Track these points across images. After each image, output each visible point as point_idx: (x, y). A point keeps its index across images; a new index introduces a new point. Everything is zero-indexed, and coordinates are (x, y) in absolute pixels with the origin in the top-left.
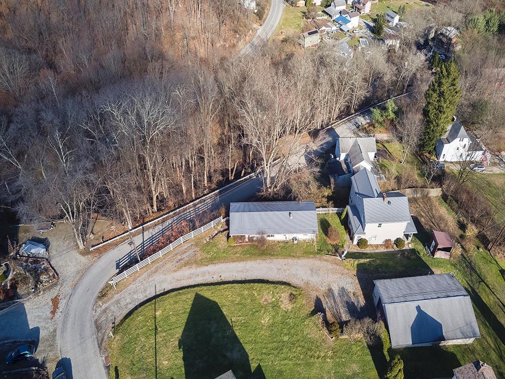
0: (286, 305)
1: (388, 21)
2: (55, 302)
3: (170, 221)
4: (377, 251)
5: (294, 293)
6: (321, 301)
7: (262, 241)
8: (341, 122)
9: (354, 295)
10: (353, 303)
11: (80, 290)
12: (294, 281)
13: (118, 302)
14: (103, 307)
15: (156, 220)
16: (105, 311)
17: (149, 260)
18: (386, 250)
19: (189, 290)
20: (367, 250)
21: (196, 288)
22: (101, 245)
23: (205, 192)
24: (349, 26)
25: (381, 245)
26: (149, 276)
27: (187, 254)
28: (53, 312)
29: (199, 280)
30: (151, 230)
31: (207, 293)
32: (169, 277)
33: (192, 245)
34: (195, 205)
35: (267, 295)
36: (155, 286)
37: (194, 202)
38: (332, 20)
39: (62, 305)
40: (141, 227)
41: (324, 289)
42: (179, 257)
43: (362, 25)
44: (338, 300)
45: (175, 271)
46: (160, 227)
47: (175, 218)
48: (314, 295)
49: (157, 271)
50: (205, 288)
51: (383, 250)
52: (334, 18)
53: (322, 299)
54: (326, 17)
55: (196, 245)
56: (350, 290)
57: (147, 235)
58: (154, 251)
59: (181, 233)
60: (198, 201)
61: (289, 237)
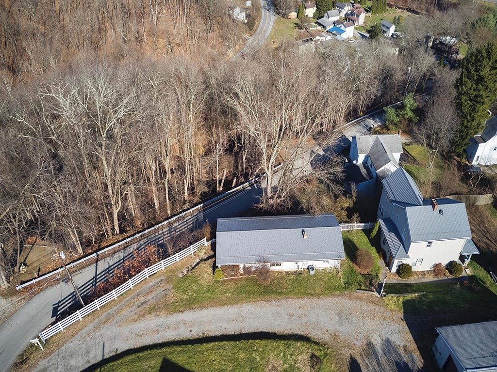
1: (384, 32)
3: (135, 246)
4: (424, 280)
5: (317, 354)
6: (358, 365)
7: (263, 273)
8: (349, 125)
9: (405, 350)
10: (406, 364)
15: (117, 245)
17: (97, 304)
18: (436, 279)
19: (154, 351)
20: (412, 280)
21: (164, 350)
22: (34, 281)
23: (185, 207)
24: (344, 36)
25: (428, 272)
26: (97, 328)
27: (154, 294)
29: (170, 335)
30: (108, 259)
31: (179, 357)
32: (125, 330)
33: (162, 280)
34: (170, 224)
35: (274, 359)
36: (104, 344)
37: (170, 220)
38: (325, 31)
40: (95, 255)
41: (360, 344)
42: (142, 299)
43: (357, 36)
44: (383, 360)
45: (135, 321)
46: (121, 255)
47: (142, 242)
49: (107, 321)
50: (179, 349)
51: (431, 278)
52: (328, 29)
53: (360, 361)
54: (319, 28)
55: (168, 280)
56: (398, 343)
57: (102, 266)
58: (106, 290)
59: (147, 263)
60: (174, 218)
61: (303, 265)
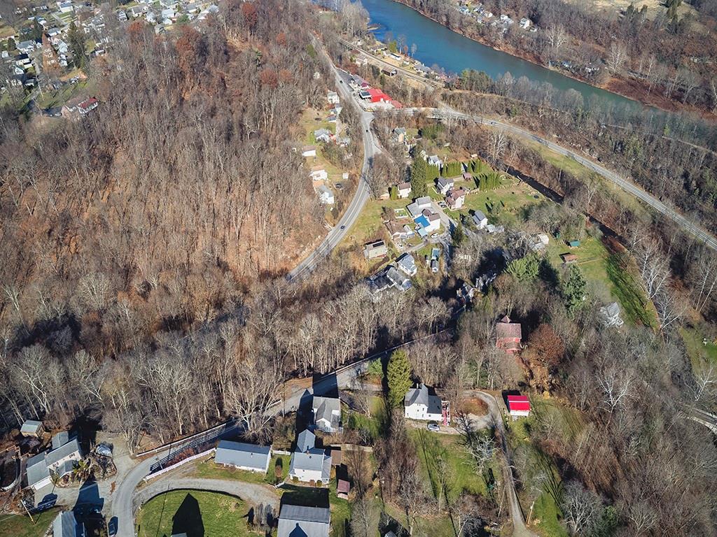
0: (232, 509)
1: (475, 223)
2: (113, 485)
4: (304, 486)
6: (253, 511)
7: (233, 468)
9: (274, 510)
11: (127, 481)
12: (243, 497)
13: (147, 491)
14: (139, 492)
15: (180, 441)
16: (139, 495)
18: (310, 486)
19: (185, 491)
20: (296, 484)
21: (189, 491)
22: (143, 454)
24: (429, 229)
27: (189, 469)
28: (112, 491)
29: (192, 486)
30: (175, 448)
31: (193, 494)
32: (176, 481)
33: (194, 464)
35: (224, 501)
36: (169, 485)
39: (117, 488)
40: (169, 445)
42: (184, 470)
43: (446, 226)
48: (251, 506)
49: (171, 476)
50: (195, 491)
51: (308, 486)
52: (416, 217)
53: (255, 510)
54: (407, 216)
55: (196, 464)
56: (273, 507)
57: (172, 451)
58: (171, 464)
59: (189, 455)
61: (250, 469)
